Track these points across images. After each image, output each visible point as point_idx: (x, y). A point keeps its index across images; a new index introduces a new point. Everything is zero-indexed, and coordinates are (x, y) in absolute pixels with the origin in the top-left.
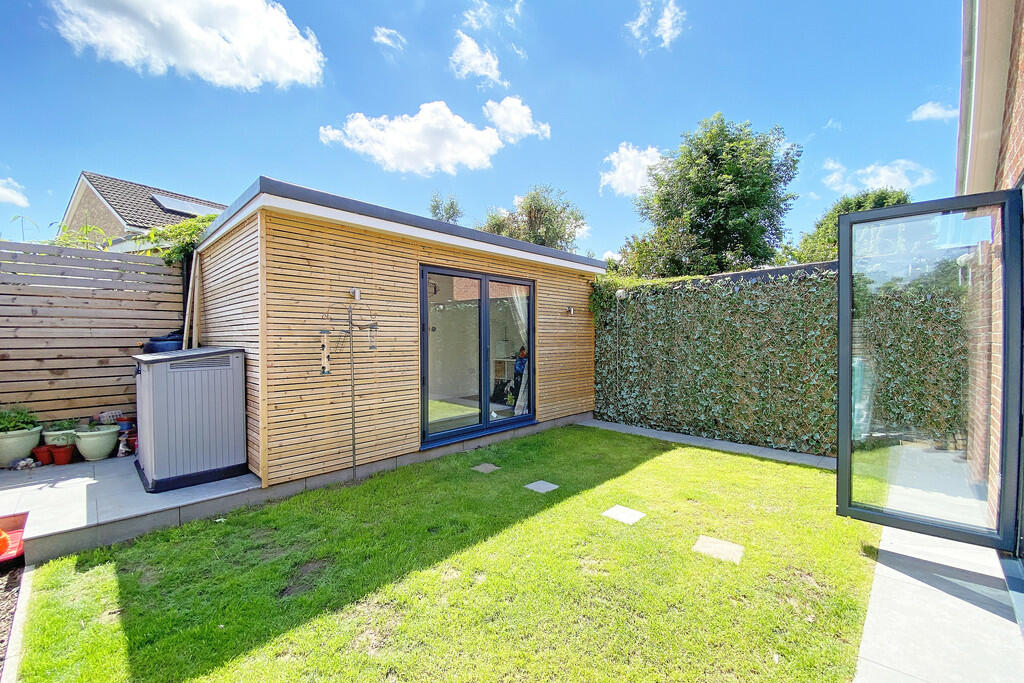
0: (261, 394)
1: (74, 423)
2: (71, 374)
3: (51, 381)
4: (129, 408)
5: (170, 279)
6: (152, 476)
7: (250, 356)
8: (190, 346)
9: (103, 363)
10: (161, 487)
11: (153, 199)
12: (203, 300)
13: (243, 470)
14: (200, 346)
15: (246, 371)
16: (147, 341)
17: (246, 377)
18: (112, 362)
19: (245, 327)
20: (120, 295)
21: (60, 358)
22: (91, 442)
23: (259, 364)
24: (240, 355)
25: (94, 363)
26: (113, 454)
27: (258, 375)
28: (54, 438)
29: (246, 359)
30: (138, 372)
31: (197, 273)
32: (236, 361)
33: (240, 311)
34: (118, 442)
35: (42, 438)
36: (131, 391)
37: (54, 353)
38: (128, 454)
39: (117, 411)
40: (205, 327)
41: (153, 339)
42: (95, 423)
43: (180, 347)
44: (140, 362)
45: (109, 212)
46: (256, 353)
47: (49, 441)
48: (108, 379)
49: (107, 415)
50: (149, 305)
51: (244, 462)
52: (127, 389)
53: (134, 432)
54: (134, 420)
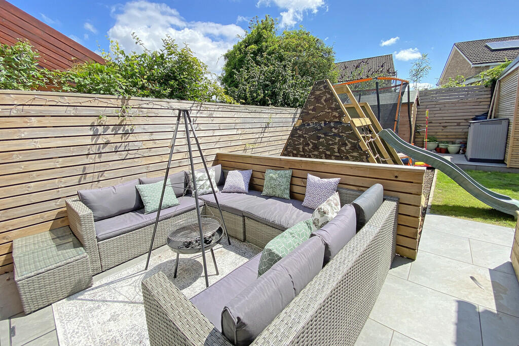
1: (448, 142)
2: (448, 127)
3: (442, 130)
4: (465, 140)
5: (486, 93)
7: (511, 121)
8: (490, 118)
9: (459, 124)
10: (472, 160)
11: (486, 46)
12: (499, 99)
13: (502, 162)
14: (494, 118)
15: (508, 126)
16: (474, 116)
18: (462, 124)
19: (510, 110)
20: (466, 101)
21: (446, 123)
22: (452, 148)
23: (512, 124)
24: (507, 121)
25: (456, 124)
26: (458, 153)
27: (512, 128)
28: (442, 146)
29: (509, 122)
30: (470, 126)
31: (497, 89)
32: (505, 123)
33: (510, 104)
34: (460, 149)
35: (438, 145)
36: (466, 134)
37: (444, 121)
38: (462, 153)
39: (461, 140)
41: (476, 116)
42: (453, 143)
43: (486, 119)
44: (471, 123)
45: (465, 60)
47: (440, 146)
48: (459, 130)
49: (458, 141)
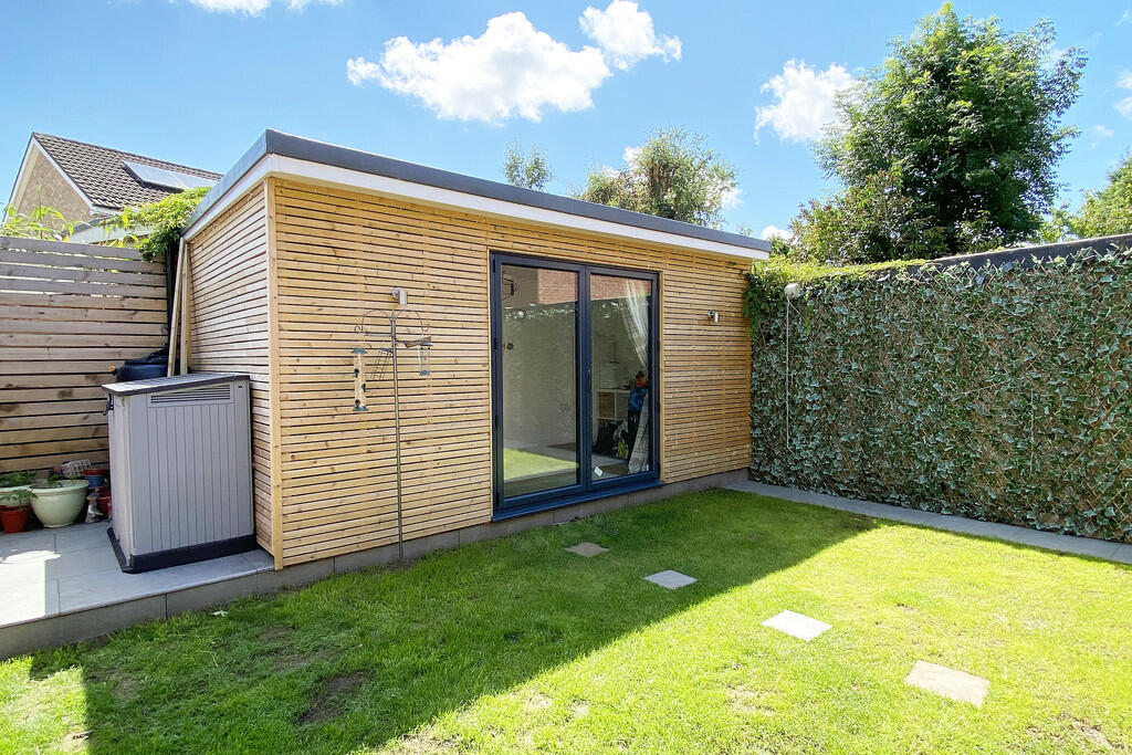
0: (272, 437)
1: (28, 477)
2: (26, 410)
4: (100, 456)
5: (150, 279)
6: (130, 549)
7: (257, 385)
8: (177, 372)
9: (66, 395)
10: (142, 565)
11: (127, 169)
12: (194, 307)
13: (248, 544)
14: (190, 371)
15: (252, 406)
16: (121, 365)
17: (252, 415)
18: (77, 393)
19: (250, 345)
20: (84, 302)
23: (269, 396)
24: (243, 383)
25: (53, 394)
26: (80, 519)
27: (268, 411)
28: (3, 497)
29: (252, 390)
30: (110, 407)
31: (185, 271)
32: (238, 392)
33: (242, 322)
34: (86, 503)
36: (100, 434)
38: (99, 519)
39: (85, 462)
40: (196, 347)
41: (128, 362)
42: (55, 477)
43: (164, 374)
44: (112, 393)
45: (71, 189)
46: (266, 381)
48: (70, 417)
49: (71, 466)
50: (122, 316)
51: (251, 533)
52: (96, 431)
53: (106, 490)
54: (106, 474)
